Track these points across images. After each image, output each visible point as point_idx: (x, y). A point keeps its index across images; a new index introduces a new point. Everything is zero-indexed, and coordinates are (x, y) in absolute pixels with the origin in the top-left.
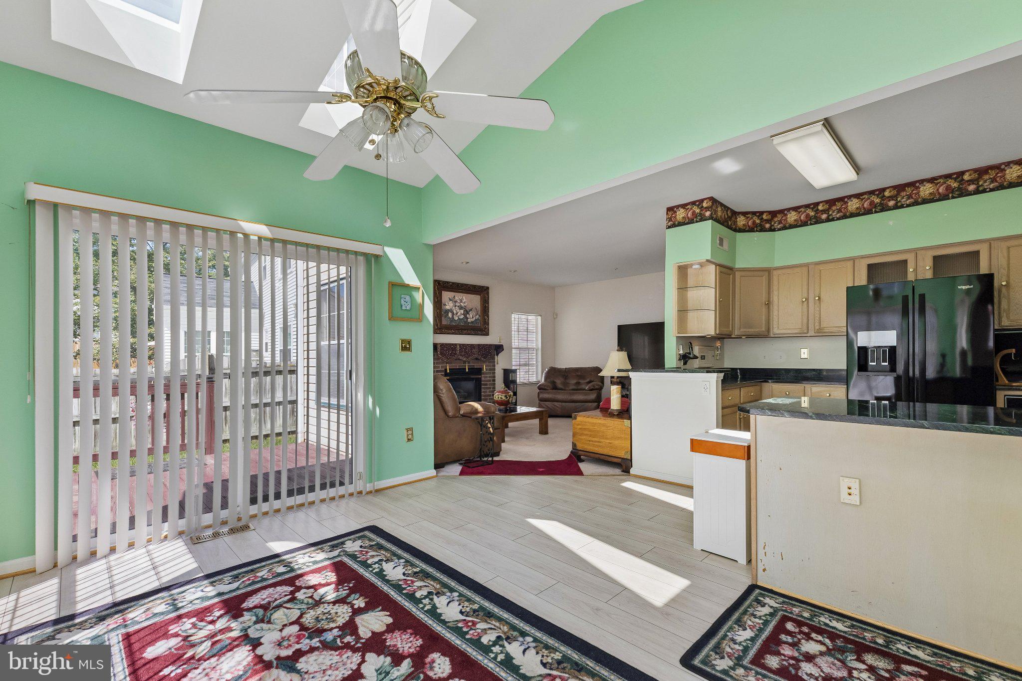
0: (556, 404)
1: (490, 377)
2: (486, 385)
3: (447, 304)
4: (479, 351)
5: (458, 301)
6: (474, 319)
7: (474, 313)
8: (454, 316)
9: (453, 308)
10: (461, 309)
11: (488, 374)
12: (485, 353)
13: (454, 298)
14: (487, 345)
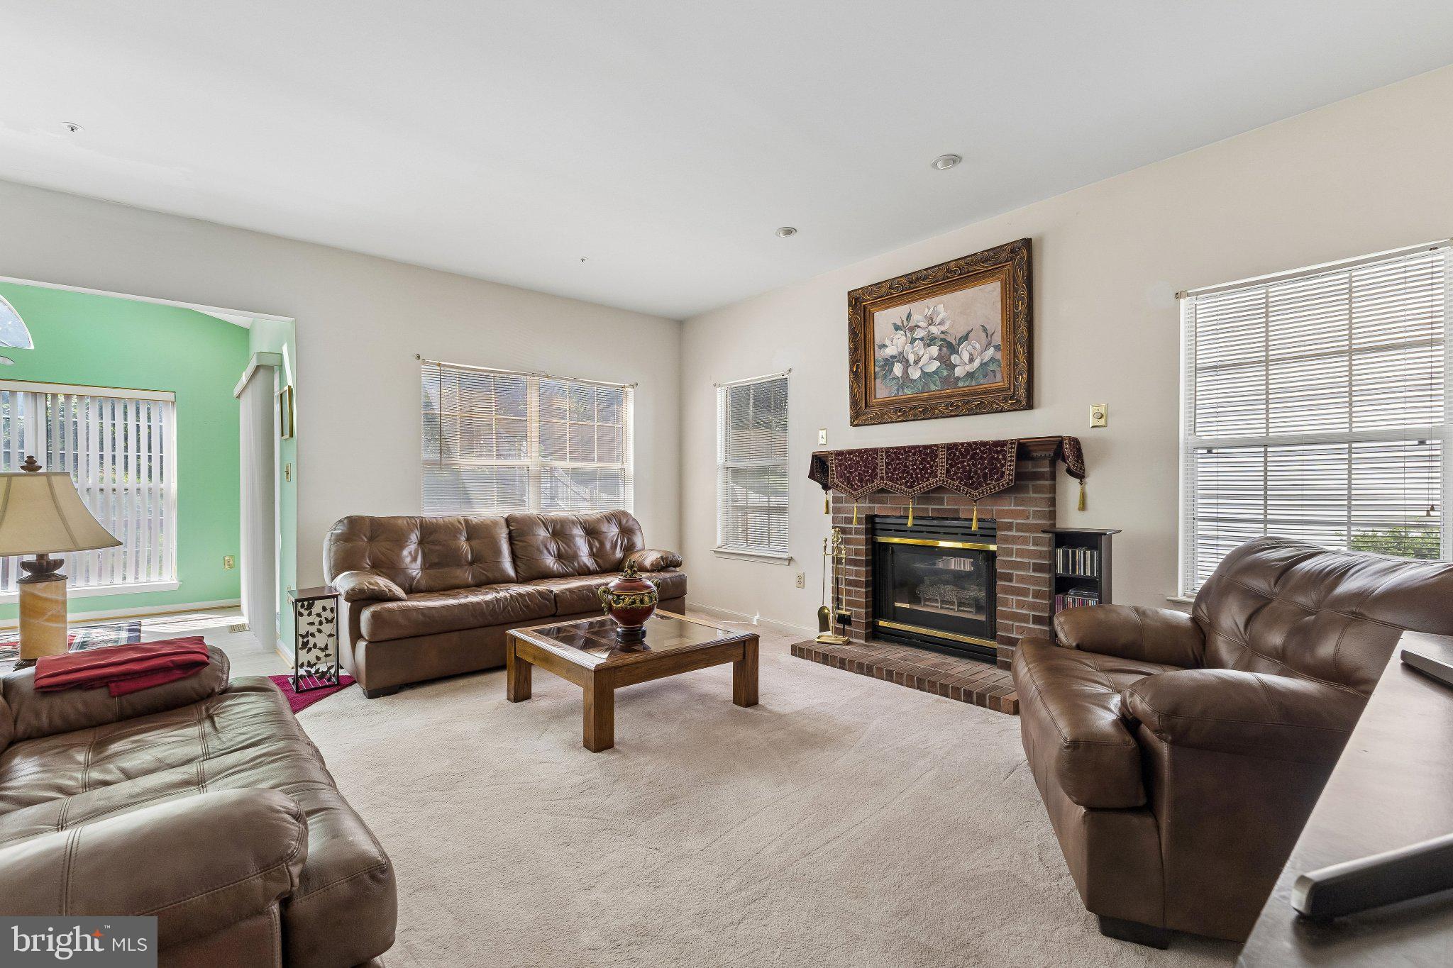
3: (887, 342)
4: (951, 466)
5: (919, 324)
6: (977, 363)
7: (977, 346)
8: (910, 370)
9: (908, 348)
10: (929, 345)
11: (1014, 543)
12: (976, 472)
13: (907, 319)
14: (984, 444)
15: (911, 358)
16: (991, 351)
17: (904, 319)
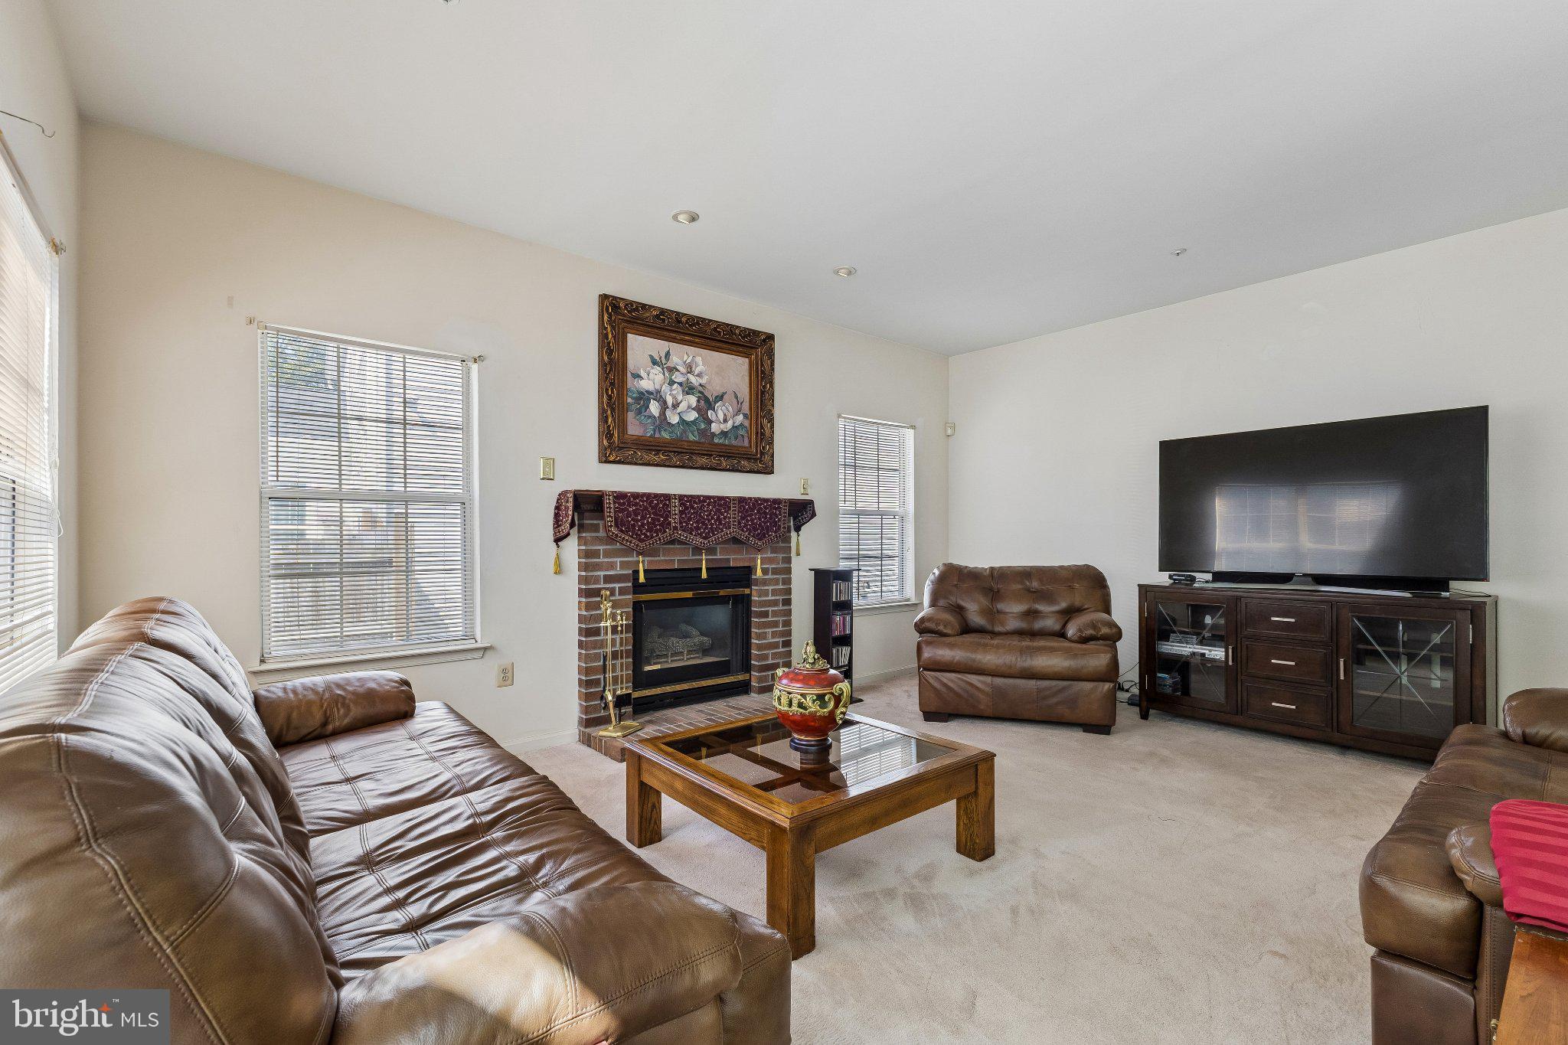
0: (974, 679)
1: (774, 592)
2: (765, 614)
3: (643, 374)
4: (742, 518)
5: (678, 367)
6: (729, 425)
7: (730, 408)
8: (668, 413)
9: (665, 388)
10: (688, 394)
11: (770, 585)
12: (760, 524)
13: (666, 357)
14: (766, 500)
15: (670, 401)
16: (740, 418)
17: (663, 355)
